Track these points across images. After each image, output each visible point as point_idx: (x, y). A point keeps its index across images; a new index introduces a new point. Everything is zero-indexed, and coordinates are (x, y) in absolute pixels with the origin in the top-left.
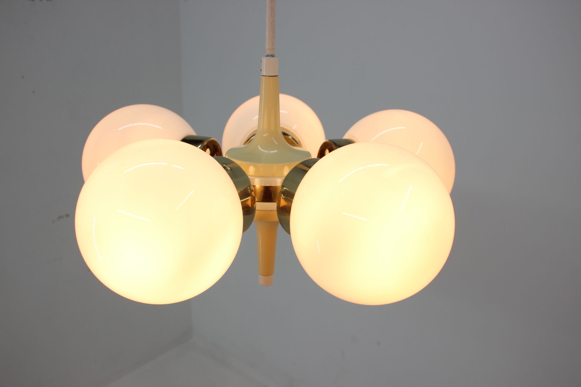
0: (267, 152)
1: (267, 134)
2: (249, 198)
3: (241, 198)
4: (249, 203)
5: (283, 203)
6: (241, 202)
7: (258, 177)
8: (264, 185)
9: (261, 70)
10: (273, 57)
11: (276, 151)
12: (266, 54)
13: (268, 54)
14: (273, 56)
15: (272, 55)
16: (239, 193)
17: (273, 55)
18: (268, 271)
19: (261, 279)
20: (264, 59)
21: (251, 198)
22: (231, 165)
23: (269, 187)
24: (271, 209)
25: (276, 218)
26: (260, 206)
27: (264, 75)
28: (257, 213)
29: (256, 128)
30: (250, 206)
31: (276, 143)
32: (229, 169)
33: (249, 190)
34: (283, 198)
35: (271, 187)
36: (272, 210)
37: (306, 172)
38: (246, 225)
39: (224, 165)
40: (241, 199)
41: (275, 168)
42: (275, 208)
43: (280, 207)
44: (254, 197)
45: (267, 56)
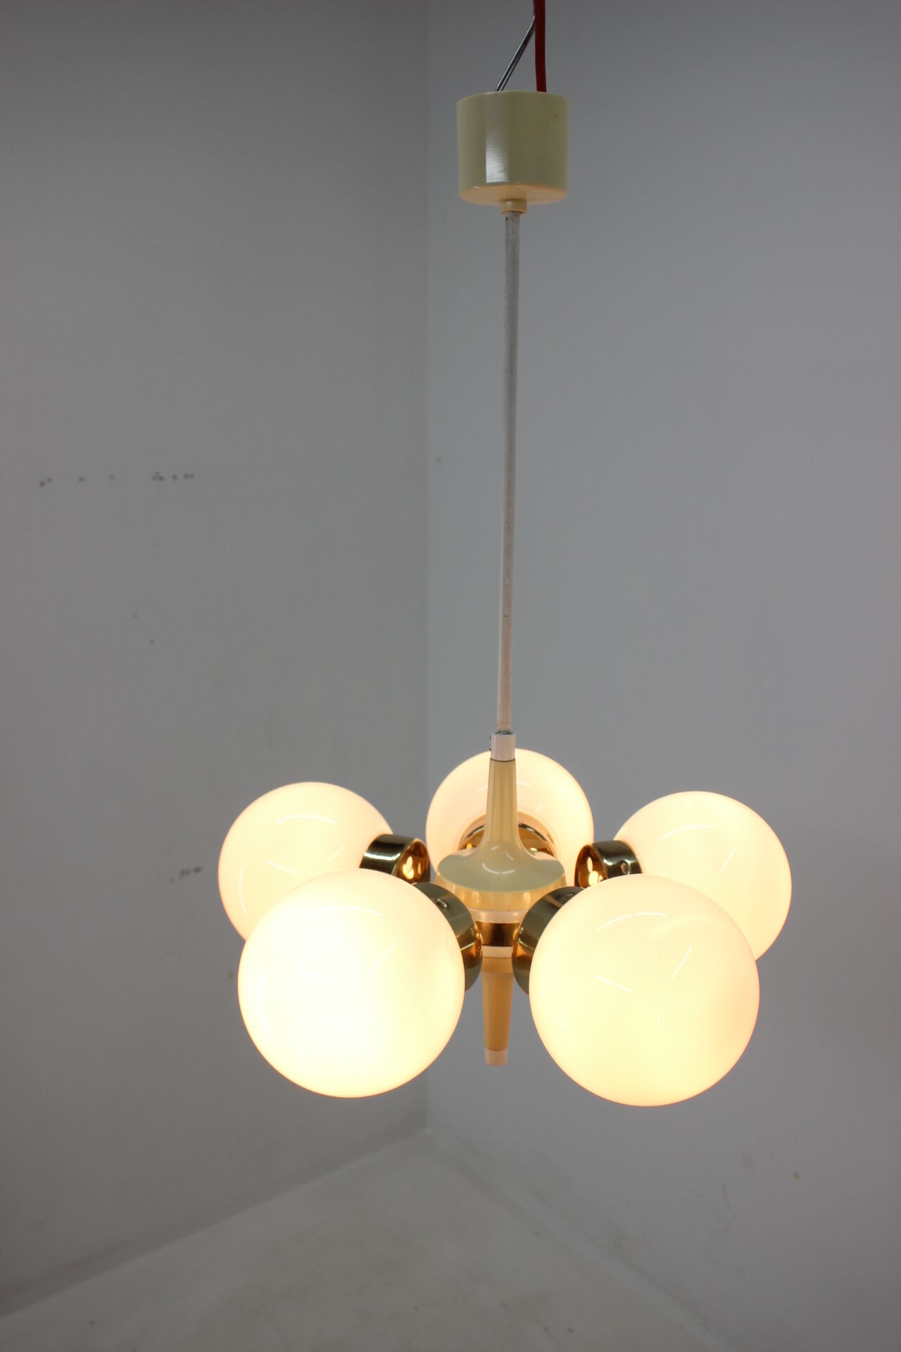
0: (498, 873)
1: (497, 847)
2: (473, 944)
3: (461, 945)
4: (473, 951)
5: (520, 951)
6: (462, 952)
7: (485, 910)
8: (493, 921)
11: (513, 871)
12: (498, 729)
13: (501, 730)
14: (508, 733)
15: (506, 731)
16: (458, 939)
17: (508, 730)
18: (498, 1044)
19: (488, 1055)
20: (494, 737)
21: (477, 944)
22: (445, 897)
23: (501, 925)
24: (503, 956)
25: (509, 967)
26: (487, 951)
27: (494, 758)
28: (484, 961)
29: (484, 813)
30: (475, 955)
31: (510, 857)
32: (446, 906)
33: (473, 933)
34: (520, 944)
35: (504, 924)
36: (505, 958)
37: (556, 909)
38: (470, 981)
39: (439, 900)
40: (461, 947)
41: (508, 897)
42: (510, 955)
43: (517, 956)
44: (479, 941)
45: (499, 732)
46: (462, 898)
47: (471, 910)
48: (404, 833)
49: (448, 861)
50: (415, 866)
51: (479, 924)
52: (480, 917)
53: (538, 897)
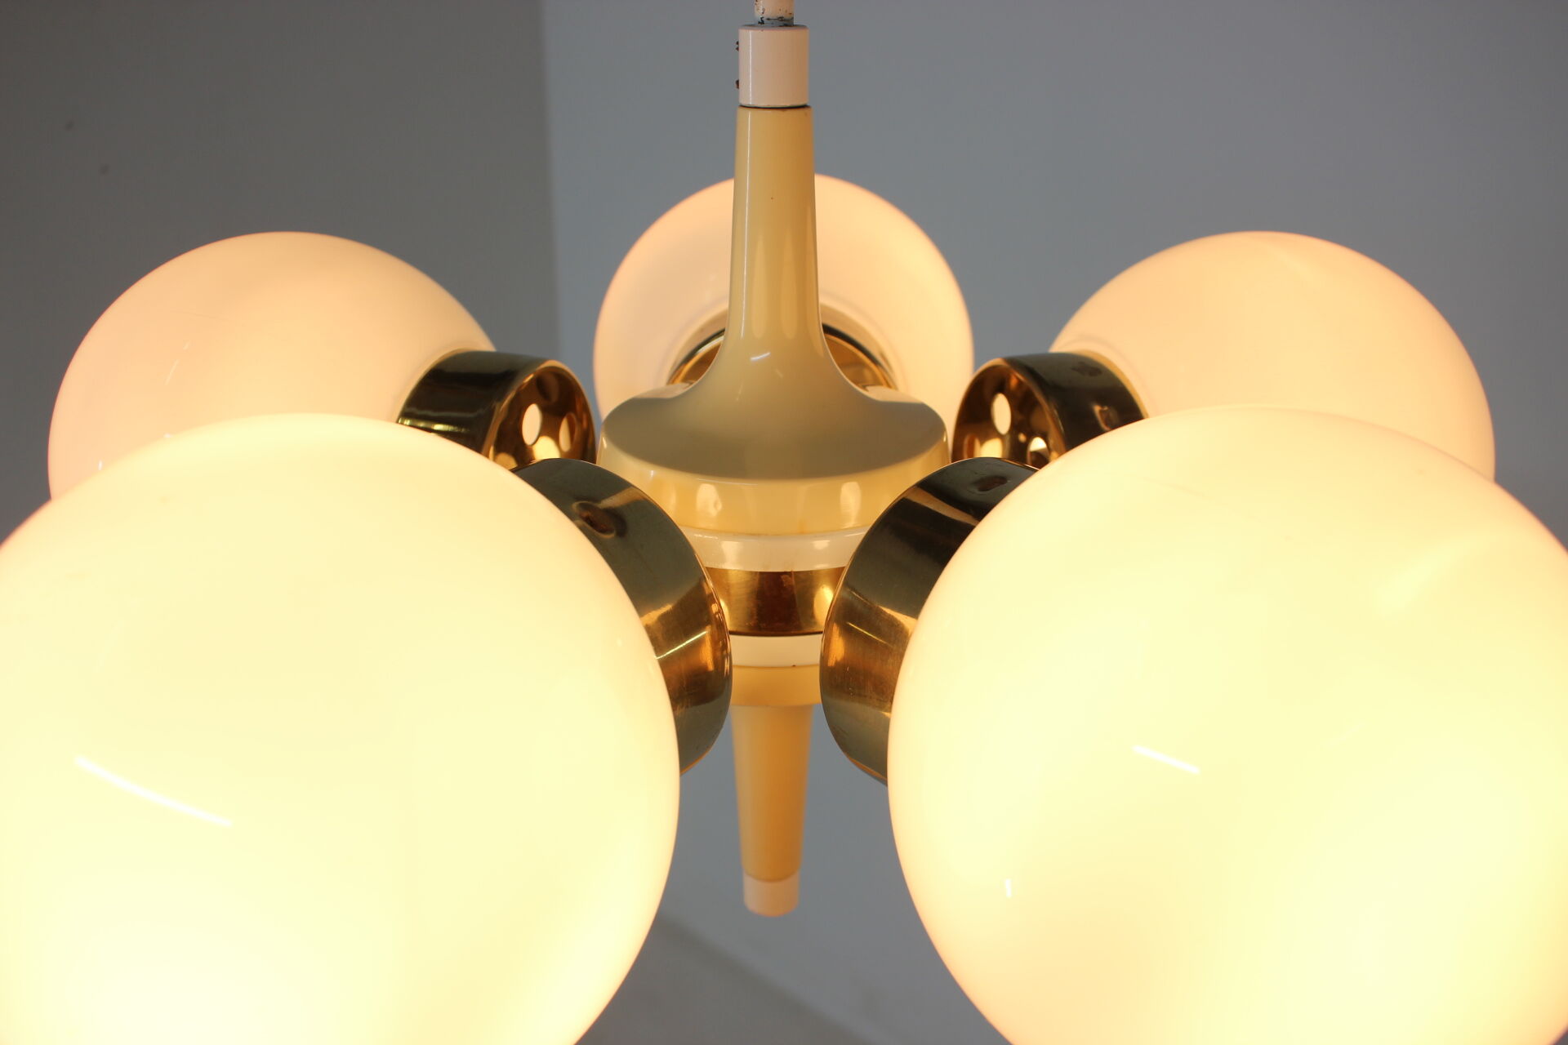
1: (768, 354)
2: (704, 633)
4: (707, 656)
7: (736, 536)
8: (758, 567)
9: (738, 82)
10: (786, 25)
12: (758, 15)
13: (766, 16)
14: (786, 23)
15: (781, 19)
17: (787, 17)
20: (750, 39)
21: (712, 635)
23: (782, 577)
24: (792, 663)
25: (811, 691)
26: (747, 651)
27: (751, 103)
30: (711, 667)
33: (700, 602)
40: (658, 647)
41: (800, 494)
42: (817, 659)
43: (831, 662)
44: (721, 625)
45: (762, 22)
46: (670, 505)
47: (692, 536)
48: (520, 347)
49: (634, 409)
50: (549, 429)
51: (719, 575)
52: (721, 557)
53: (884, 501)
